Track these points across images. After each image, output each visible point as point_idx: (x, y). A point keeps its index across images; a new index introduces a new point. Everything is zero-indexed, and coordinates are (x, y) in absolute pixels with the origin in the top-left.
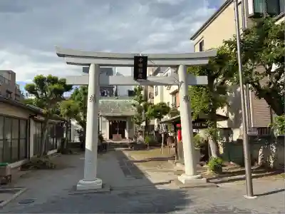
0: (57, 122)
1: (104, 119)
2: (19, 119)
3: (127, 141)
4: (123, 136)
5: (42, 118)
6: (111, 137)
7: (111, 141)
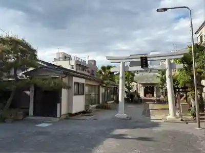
0: (113, 86)
1: (141, 85)
2: (95, 86)
3: (155, 98)
4: (153, 96)
5: (105, 85)
6: (145, 96)
7: (145, 98)
